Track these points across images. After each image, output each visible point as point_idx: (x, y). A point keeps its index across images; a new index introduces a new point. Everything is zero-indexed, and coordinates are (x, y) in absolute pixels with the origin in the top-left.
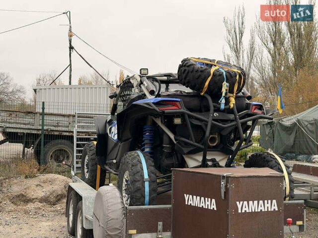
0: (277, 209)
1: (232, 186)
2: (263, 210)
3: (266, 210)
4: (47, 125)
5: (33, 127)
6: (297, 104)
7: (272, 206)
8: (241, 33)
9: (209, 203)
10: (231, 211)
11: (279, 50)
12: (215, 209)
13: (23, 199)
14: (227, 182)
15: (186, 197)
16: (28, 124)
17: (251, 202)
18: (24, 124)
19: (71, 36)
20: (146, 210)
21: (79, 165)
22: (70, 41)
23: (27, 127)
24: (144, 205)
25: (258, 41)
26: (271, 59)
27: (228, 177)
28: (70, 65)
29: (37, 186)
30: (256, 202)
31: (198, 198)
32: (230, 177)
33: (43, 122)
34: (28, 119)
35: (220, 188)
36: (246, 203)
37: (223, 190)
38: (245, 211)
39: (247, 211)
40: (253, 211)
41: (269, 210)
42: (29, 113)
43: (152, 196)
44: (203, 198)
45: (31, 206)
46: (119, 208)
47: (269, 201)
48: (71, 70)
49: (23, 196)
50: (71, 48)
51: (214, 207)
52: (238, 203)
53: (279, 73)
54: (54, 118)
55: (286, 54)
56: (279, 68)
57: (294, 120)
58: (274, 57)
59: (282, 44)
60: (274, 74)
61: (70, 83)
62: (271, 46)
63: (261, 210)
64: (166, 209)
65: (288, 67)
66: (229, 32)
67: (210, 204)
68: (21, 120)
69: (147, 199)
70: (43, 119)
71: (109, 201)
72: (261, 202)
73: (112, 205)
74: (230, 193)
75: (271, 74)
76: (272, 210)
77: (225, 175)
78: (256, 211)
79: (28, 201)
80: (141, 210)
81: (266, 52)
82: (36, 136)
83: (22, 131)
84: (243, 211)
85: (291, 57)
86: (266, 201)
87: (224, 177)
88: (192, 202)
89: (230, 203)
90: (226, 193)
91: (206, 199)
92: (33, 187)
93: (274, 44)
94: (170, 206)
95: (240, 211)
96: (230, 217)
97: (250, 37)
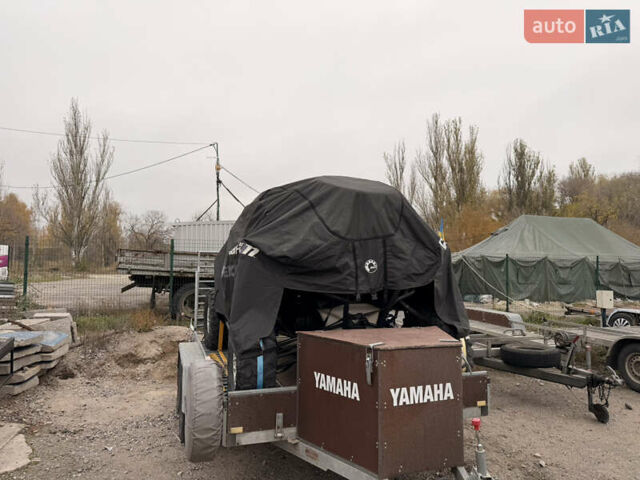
0: (452, 397)
1: (382, 364)
2: (432, 400)
3: (436, 400)
4: (176, 267)
5: (162, 269)
6: (460, 240)
7: (444, 392)
8: (402, 169)
9: (349, 389)
10: (381, 404)
11: (441, 184)
12: (358, 399)
13: (133, 359)
14: (375, 358)
15: (317, 376)
16: (157, 265)
17: (412, 389)
18: (153, 265)
19: (218, 169)
20: (258, 395)
21: (202, 317)
22: (218, 174)
23: (154, 268)
24: (256, 388)
25: (419, 177)
26: (432, 195)
27: (375, 351)
28: (218, 200)
29: (151, 342)
30: (420, 388)
31: (334, 379)
32: (379, 349)
33: (172, 263)
34: (157, 260)
35: (365, 367)
36: (404, 390)
37: (369, 371)
38: (404, 403)
39: (408, 403)
40: (417, 402)
41: (441, 399)
42: (158, 252)
43: (269, 373)
44: (339, 381)
45: (141, 369)
46: (213, 396)
47: (441, 385)
48: (218, 206)
49: (132, 355)
50: (219, 182)
51: (356, 395)
52: (392, 391)
53: (441, 208)
54: (188, 258)
55: (448, 188)
56: (442, 203)
57: (461, 256)
58: (435, 192)
59: (444, 179)
60: (436, 210)
61: (218, 219)
62: (432, 181)
63: (429, 400)
64: (289, 394)
65: (450, 203)
66: (390, 167)
67: (350, 391)
68: (149, 261)
69: (260, 378)
70: (172, 260)
71: (199, 386)
72: (428, 387)
73: (204, 392)
74: (380, 374)
75: (433, 209)
76: (446, 398)
77: (371, 345)
78: (421, 401)
79: (138, 361)
80: (250, 397)
81: (427, 187)
82: (166, 279)
83: (150, 273)
84: (401, 404)
85: (453, 192)
86: (436, 386)
87: (369, 349)
88: (324, 385)
89: (380, 392)
90: (374, 375)
91: (345, 382)
92: (147, 344)
93: (436, 179)
94: (293, 388)
95: (395, 404)
96: (380, 413)
97: (410, 173)
